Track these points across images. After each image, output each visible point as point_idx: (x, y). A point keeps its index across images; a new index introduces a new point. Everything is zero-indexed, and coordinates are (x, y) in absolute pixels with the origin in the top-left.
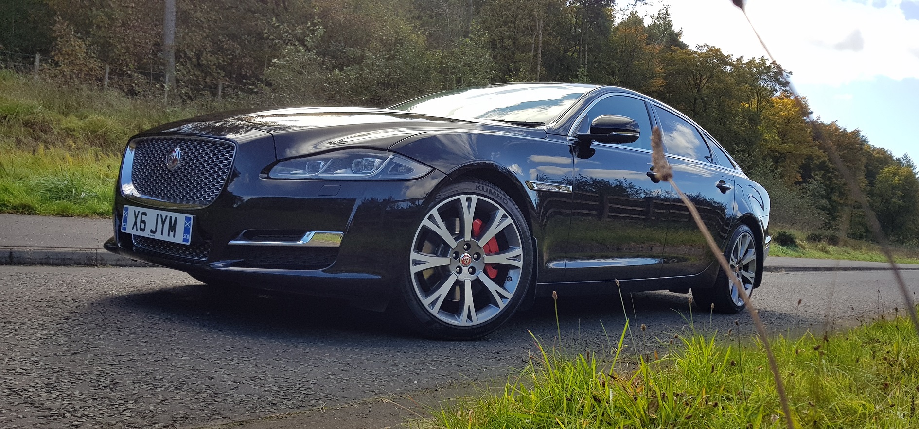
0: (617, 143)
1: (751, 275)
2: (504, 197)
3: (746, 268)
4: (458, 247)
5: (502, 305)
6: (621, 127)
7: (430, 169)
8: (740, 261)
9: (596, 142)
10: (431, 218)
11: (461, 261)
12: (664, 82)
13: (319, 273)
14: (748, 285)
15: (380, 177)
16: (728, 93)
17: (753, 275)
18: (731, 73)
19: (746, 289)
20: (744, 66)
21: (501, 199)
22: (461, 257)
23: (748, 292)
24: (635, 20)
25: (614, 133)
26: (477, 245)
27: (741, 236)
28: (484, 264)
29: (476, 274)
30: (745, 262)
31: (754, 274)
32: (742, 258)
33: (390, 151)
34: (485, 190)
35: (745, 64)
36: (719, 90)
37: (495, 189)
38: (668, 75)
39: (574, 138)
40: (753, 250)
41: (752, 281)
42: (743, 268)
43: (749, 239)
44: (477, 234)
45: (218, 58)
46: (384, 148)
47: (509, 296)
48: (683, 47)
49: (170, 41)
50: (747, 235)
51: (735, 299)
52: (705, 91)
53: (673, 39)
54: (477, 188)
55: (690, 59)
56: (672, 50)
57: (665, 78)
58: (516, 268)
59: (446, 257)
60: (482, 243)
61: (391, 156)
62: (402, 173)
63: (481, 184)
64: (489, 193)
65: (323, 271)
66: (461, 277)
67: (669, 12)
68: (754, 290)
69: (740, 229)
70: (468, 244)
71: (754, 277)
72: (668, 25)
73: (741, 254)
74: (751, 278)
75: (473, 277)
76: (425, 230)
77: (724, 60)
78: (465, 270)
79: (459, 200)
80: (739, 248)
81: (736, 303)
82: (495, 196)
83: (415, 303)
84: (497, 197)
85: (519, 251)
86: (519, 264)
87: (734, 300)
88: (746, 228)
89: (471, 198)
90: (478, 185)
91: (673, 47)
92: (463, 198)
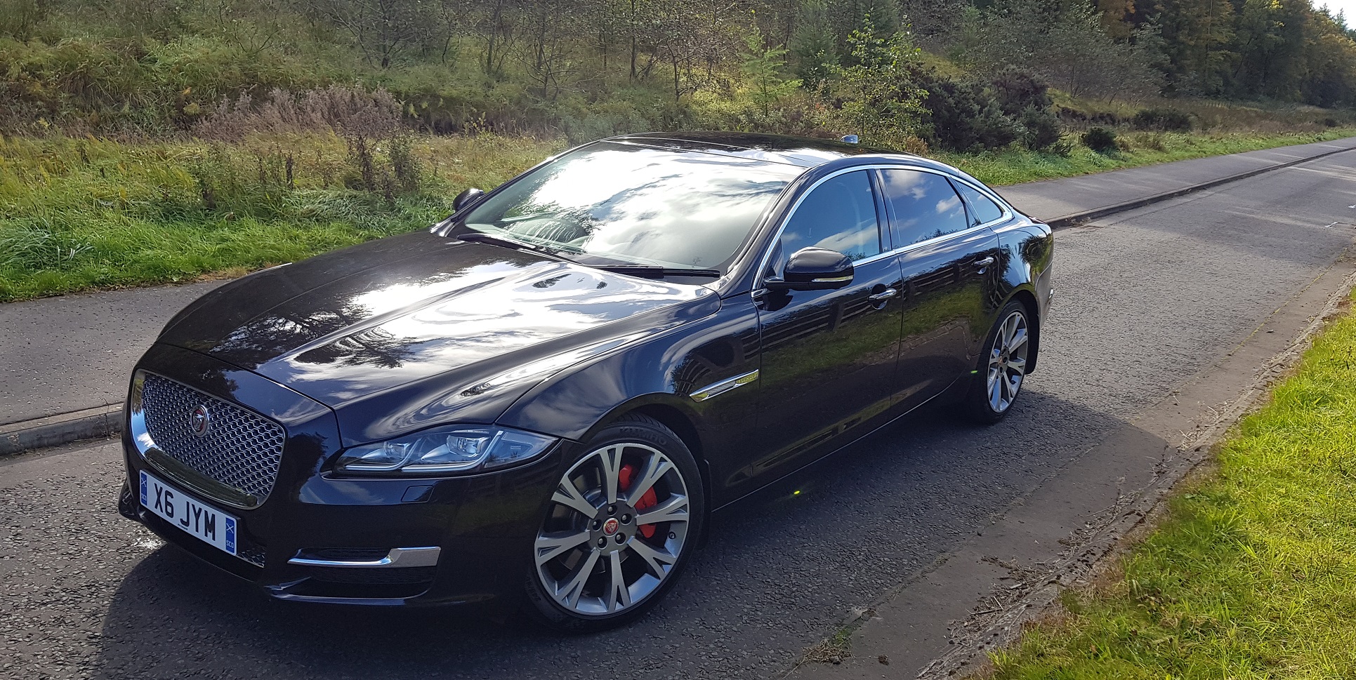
1: (1020, 363)
3: (1014, 356)
4: (598, 513)
5: (663, 574)
6: (828, 270)
7: (554, 440)
8: (1005, 351)
10: (560, 489)
11: (604, 529)
14: (1015, 378)
15: (487, 466)
17: (1023, 362)
19: (1014, 383)
21: (656, 441)
22: (605, 525)
23: (1016, 387)
25: (817, 280)
26: (626, 504)
27: (1006, 320)
28: (637, 527)
29: (626, 542)
30: (1011, 350)
31: (1025, 360)
32: (1008, 345)
33: (497, 424)
34: (634, 432)
40: (1025, 330)
41: (1022, 370)
42: (1008, 359)
43: (1018, 318)
44: (625, 488)
46: (489, 422)
47: (672, 560)
50: (1016, 315)
51: (996, 404)
54: (622, 433)
58: (683, 522)
59: (584, 531)
60: (632, 500)
61: (500, 432)
63: (628, 426)
64: (640, 437)
66: (606, 551)
70: (613, 505)
71: (1024, 365)
73: (1006, 343)
75: (623, 547)
78: (611, 539)
79: (598, 455)
81: (997, 409)
85: (684, 500)
86: (685, 517)
87: (994, 407)
89: (614, 449)
90: (624, 428)
92: (604, 451)
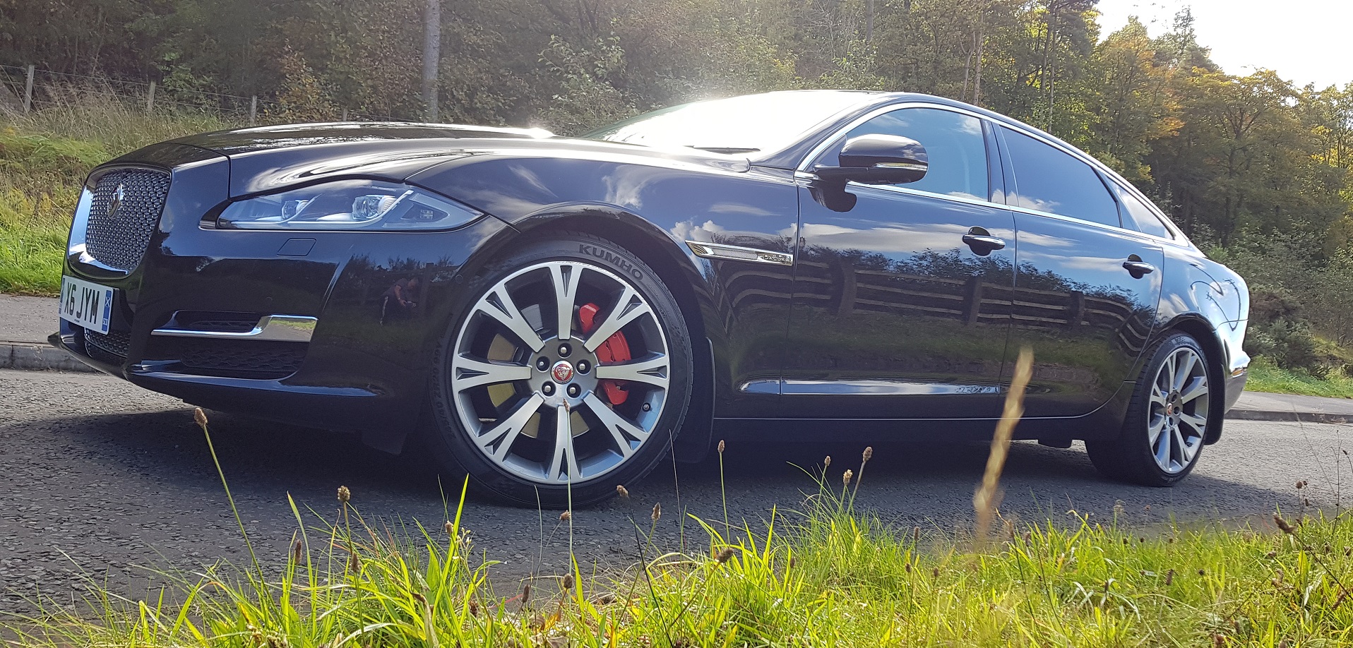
0: (887, 183)
1: (1198, 421)
2: (634, 267)
3: (1190, 408)
4: (545, 348)
5: (628, 451)
6: (894, 154)
7: (480, 214)
8: (1175, 396)
9: (852, 183)
10: (493, 299)
11: (553, 373)
12: (1181, 123)
13: (275, 385)
14: (1191, 439)
15: (385, 226)
16: (1288, 138)
17: (1203, 421)
18: (1296, 107)
19: (1189, 445)
20: (1317, 97)
21: (628, 271)
22: (553, 370)
23: (1191, 452)
24: (1136, 30)
25: (880, 166)
26: (584, 346)
27: (1174, 353)
28: (597, 381)
29: (581, 396)
30: (1185, 399)
31: (1206, 420)
32: (1179, 391)
33: (408, 183)
34: (598, 253)
35: (1318, 93)
36: (1273, 135)
37: (617, 253)
38: (1189, 113)
39: (811, 175)
40: (1203, 379)
41: (1201, 431)
42: (1181, 408)
43: (1192, 359)
45: (497, 100)
46: (398, 178)
47: (643, 436)
48: (1211, 68)
49: (432, 76)
50: (1188, 352)
51: (1163, 461)
52: (1250, 136)
53: (1198, 58)
54: (582, 250)
55: (1226, 88)
56: (1194, 73)
57: (1182, 118)
58: (661, 389)
59: (524, 365)
60: (592, 344)
61: (410, 192)
62: (425, 220)
63: (592, 243)
64: (606, 259)
65: (280, 382)
66: (551, 401)
67: (1192, 15)
68: (1206, 447)
69: (1174, 341)
70: (565, 343)
71: (1205, 424)
72: (1189, 38)
73: (1176, 385)
74: (1199, 426)
75: (573, 402)
76: (483, 318)
77: (1283, 89)
78: (560, 389)
79: (547, 270)
80: (1172, 374)
81: (1165, 469)
82: (616, 264)
83: (459, 439)
84: (621, 267)
85: (664, 360)
86: (664, 382)
87: (1160, 463)
88: (1187, 339)
89: (570, 267)
90: (585, 245)
91: (1195, 69)
92: (555, 267)
